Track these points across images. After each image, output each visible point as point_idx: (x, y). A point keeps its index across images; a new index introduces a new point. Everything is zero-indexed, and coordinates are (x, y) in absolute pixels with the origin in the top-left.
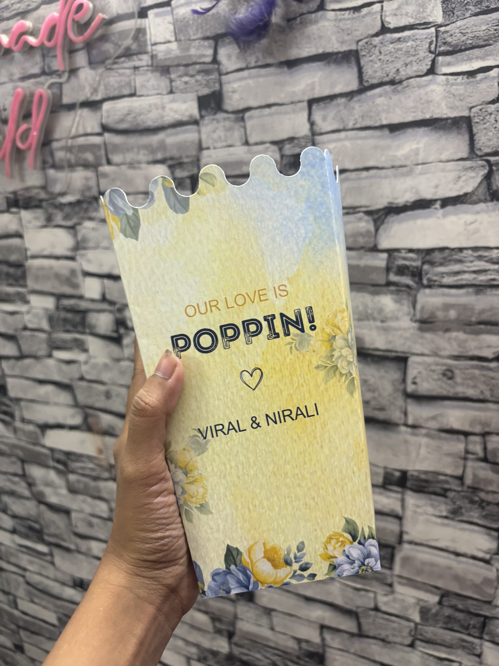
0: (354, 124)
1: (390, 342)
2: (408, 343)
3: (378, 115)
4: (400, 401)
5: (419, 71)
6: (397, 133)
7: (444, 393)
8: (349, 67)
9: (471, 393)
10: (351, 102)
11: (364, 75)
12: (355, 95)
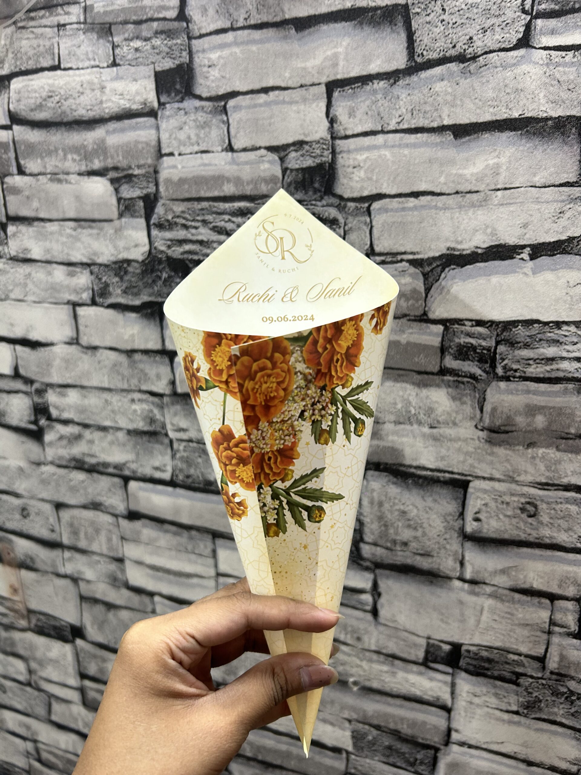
0: (399, 123)
1: (443, 458)
2: (470, 461)
3: (437, 110)
4: (455, 545)
5: (505, 41)
6: (467, 138)
7: (523, 536)
8: (393, 31)
9: (562, 538)
10: (395, 86)
11: (415, 45)
12: (401, 75)
